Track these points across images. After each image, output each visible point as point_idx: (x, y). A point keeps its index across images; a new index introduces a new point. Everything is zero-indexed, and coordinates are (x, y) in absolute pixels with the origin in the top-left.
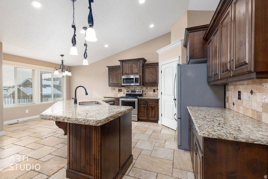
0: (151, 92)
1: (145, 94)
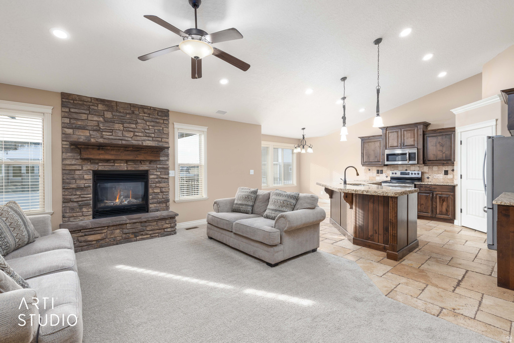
0: (438, 175)
1: (428, 178)
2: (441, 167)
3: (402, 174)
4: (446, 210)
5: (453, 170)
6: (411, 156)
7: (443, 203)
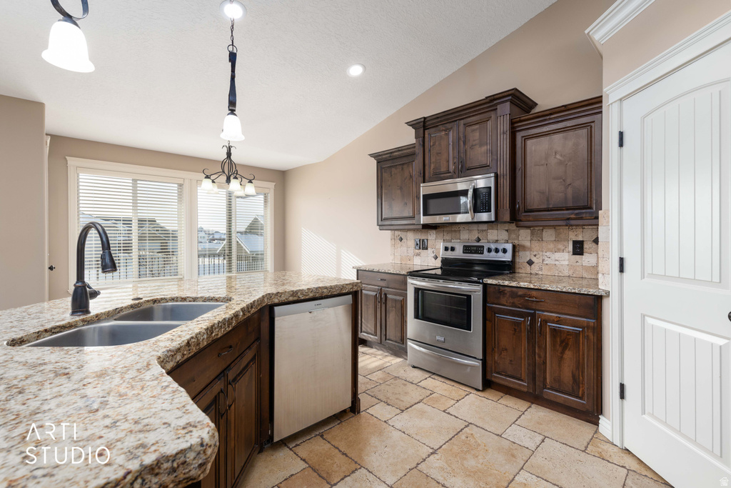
0: (557, 255)
1: (531, 262)
2: (564, 230)
3: (467, 249)
4: (574, 376)
5: (596, 241)
6: (481, 200)
7: (563, 353)
